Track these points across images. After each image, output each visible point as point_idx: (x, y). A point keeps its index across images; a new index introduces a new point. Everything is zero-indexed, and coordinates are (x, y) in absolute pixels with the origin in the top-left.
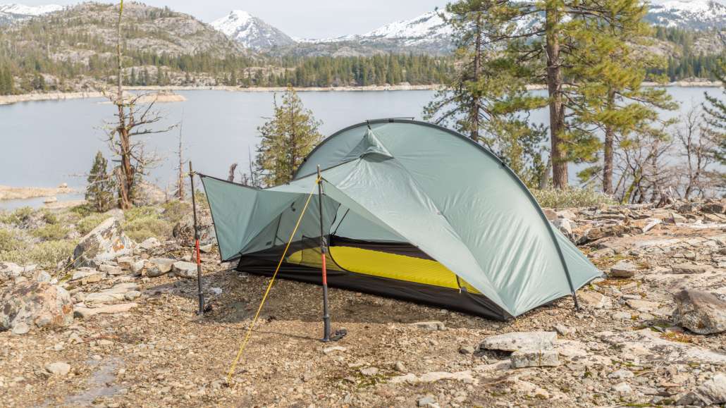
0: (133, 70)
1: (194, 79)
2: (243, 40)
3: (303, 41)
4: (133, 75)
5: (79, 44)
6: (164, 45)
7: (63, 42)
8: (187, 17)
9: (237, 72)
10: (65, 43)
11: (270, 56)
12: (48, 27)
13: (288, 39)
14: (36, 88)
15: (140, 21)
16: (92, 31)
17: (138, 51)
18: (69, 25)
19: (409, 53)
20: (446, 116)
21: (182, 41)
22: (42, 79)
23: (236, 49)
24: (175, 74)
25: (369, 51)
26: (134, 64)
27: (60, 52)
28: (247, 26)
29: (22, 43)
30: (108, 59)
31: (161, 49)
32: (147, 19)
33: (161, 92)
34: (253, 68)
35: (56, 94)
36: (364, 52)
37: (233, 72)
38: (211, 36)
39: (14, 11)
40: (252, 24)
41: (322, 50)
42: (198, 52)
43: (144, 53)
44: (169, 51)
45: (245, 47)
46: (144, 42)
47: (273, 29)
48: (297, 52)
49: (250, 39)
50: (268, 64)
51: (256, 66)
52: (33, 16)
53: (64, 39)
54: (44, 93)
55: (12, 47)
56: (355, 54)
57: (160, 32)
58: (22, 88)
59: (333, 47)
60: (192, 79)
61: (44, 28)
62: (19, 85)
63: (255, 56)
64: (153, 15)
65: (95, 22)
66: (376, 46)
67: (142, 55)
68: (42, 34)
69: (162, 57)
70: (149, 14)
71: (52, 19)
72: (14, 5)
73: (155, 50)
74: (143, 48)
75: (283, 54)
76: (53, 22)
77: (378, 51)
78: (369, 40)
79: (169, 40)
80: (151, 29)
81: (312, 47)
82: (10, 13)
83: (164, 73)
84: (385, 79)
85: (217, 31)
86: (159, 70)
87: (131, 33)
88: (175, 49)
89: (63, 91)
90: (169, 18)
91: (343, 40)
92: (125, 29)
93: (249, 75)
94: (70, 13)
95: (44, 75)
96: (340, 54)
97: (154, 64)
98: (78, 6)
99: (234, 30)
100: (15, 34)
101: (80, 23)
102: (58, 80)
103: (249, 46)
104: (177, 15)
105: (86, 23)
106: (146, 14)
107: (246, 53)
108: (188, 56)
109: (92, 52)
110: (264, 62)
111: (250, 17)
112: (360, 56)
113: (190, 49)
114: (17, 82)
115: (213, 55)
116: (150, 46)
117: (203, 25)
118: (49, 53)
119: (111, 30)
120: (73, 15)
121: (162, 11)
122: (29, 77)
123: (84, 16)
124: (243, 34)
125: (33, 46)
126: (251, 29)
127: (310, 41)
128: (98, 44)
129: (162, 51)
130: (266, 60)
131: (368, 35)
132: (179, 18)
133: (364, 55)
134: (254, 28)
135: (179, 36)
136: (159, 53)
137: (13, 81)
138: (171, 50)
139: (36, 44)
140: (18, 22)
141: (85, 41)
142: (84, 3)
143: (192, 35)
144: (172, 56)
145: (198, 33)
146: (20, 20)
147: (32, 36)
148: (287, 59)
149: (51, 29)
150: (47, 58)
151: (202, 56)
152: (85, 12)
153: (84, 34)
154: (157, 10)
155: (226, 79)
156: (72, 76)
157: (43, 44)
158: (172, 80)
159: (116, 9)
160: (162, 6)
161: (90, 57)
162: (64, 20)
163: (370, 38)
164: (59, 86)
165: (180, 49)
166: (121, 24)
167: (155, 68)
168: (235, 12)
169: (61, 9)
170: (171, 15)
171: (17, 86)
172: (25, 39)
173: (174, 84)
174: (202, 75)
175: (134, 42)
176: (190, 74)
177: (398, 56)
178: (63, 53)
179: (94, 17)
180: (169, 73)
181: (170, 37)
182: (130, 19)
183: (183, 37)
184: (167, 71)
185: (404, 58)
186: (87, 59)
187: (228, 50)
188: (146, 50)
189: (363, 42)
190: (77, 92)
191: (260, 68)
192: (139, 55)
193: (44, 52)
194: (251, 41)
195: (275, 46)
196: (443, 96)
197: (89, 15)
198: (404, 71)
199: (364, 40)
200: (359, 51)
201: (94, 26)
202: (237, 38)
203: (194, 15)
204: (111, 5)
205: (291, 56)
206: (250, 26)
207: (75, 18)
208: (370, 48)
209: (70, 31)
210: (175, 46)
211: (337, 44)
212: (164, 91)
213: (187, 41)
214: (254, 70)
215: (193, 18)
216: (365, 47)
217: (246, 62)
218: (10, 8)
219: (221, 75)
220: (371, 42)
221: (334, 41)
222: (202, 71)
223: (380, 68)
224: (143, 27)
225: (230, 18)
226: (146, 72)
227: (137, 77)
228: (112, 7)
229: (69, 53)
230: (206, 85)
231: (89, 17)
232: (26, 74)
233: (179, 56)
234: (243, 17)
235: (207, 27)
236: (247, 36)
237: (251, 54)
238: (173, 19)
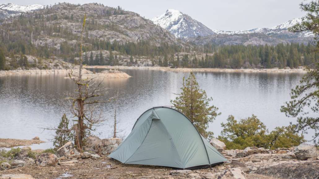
0: (92, 53)
1: (136, 61)
2: (175, 31)
3: (221, 33)
4: (91, 57)
5: (54, 33)
6: (115, 35)
7: (42, 32)
8: (133, 14)
9: (169, 56)
10: (44, 33)
11: (195, 44)
12: (32, 21)
13: (210, 31)
14: (21, 66)
15: (99, 17)
16: (64, 24)
17: (96, 39)
18: (48, 19)
19: (308, 43)
20: (308, 97)
21: (129, 32)
22: (26, 58)
23: (169, 39)
24: (122, 56)
25: (273, 41)
26: (93, 49)
27: (40, 39)
28: (178, 21)
29: (13, 32)
30: (74, 45)
31: (113, 38)
32: (104, 16)
33: (111, 70)
34: (181, 53)
35: (35, 70)
36: (270, 42)
37: (166, 56)
38: (151, 28)
39: (9, 9)
40: (182, 20)
41: (235, 40)
42: (140, 40)
43: (101, 41)
44: (118, 40)
45: (176, 37)
46: (101, 32)
47: (198, 23)
48: (216, 41)
49: (180, 31)
50: (193, 51)
51: (183, 51)
52: (22, 13)
53: (43, 30)
54: (27, 69)
55: (5, 35)
56: (263, 43)
57: (113, 26)
58: (11, 65)
59: (245, 37)
60: (134, 60)
61: (30, 22)
62: (9, 63)
63: (183, 44)
64: (108, 12)
65: (67, 18)
66: (280, 36)
67: (99, 43)
68: (28, 25)
69: (114, 44)
70: (105, 11)
71: (36, 15)
72: (9, 4)
73: (109, 39)
74: (101, 37)
75: (205, 43)
76: (36, 17)
77: (282, 41)
78: (274, 32)
79: (119, 31)
80: (107, 23)
81: (228, 38)
82: (6, 10)
83: (114, 56)
84: (286, 63)
85: (155, 25)
86: (111, 53)
87: (92, 26)
88: (124, 39)
89: (40, 69)
90: (120, 15)
91: (253, 32)
92: (88, 23)
93: (178, 58)
94: (49, 10)
95: (27, 56)
96: (250, 43)
97: (107, 50)
98: (55, 5)
99: (168, 24)
100: (9, 25)
101: (56, 18)
102: (37, 60)
103: (179, 36)
104: (127, 13)
105: (60, 19)
106: (104, 12)
107: (176, 42)
108: (133, 44)
109: (63, 40)
110: (190, 49)
111: (181, 14)
112: (266, 45)
113: (134, 38)
114: (8, 61)
115: (151, 43)
116: (105, 36)
117: (146, 20)
118: (32, 40)
119: (77, 24)
120: (51, 13)
121: (116, 9)
122: (17, 57)
123: (59, 13)
124: (175, 27)
125: (21, 34)
126: (182, 23)
127: (227, 33)
128: (68, 34)
129: (114, 40)
130: (192, 47)
131: (274, 28)
132: (128, 15)
133: (269, 44)
134: (183, 23)
135: (127, 28)
136: (112, 41)
137: (5, 60)
138: (120, 39)
139: (23, 33)
140: (11, 17)
141: (59, 31)
142: (60, 4)
143: (137, 28)
144: (121, 44)
145: (141, 26)
146: (13, 15)
147: (21, 27)
148: (208, 47)
149: (35, 22)
150: (31, 43)
151: (144, 43)
152: (59, 10)
153: (58, 26)
154: (112, 9)
155: (160, 61)
156: (48, 57)
157: (28, 33)
158: (120, 62)
159: (82, 8)
160: (115, 7)
161: (61, 44)
162: (44, 15)
163: (275, 30)
164: (37, 64)
165: (128, 38)
166: (86, 20)
167: (108, 52)
168: (170, 11)
169: (42, 8)
170: (122, 13)
171: (8, 63)
172: (15, 30)
173: (121, 65)
174: (143, 58)
175: (94, 33)
176: (133, 57)
177: (298, 46)
178: (42, 40)
179: (66, 14)
180: (118, 56)
181: (120, 29)
182: (92, 16)
183: (130, 29)
184: (116, 54)
185: (303, 46)
186: (59, 45)
187: (162, 39)
188: (102, 39)
189: (270, 34)
190: (50, 69)
191: (186, 53)
192: (97, 43)
193: (29, 38)
194: (181, 32)
195: (199, 37)
196: (307, 82)
197: (63, 12)
198: (303, 57)
199: (271, 32)
200: (266, 41)
201: (65, 21)
202: (170, 30)
203: (138, 13)
204: (79, 5)
205: (211, 44)
206: (180, 21)
207: (53, 14)
208: (275, 38)
209: (48, 24)
210: (124, 36)
211: (248, 36)
212: (113, 69)
213: (133, 33)
214: (182, 55)
215: (138, 15)
216: (271, 38)
217: (176, 49)
218: (6, 6)
219: (157, 58)
220: (276, 34)
221: (246, 33)
222: (142, 55)
223: (282, 54)
224: (101, 22)
225: (166, 15)
226: (101, 54)
227: (94, 58)
228: (80, 7)
229: (46, 40)
230: (145, 66)
231: (62, 14)
232: (15, 55)
233: (126, 43)
234: (176, 15)
235: (148, 22)
236: (178, 29)
237: (180, 43)
238: (123, 16)
